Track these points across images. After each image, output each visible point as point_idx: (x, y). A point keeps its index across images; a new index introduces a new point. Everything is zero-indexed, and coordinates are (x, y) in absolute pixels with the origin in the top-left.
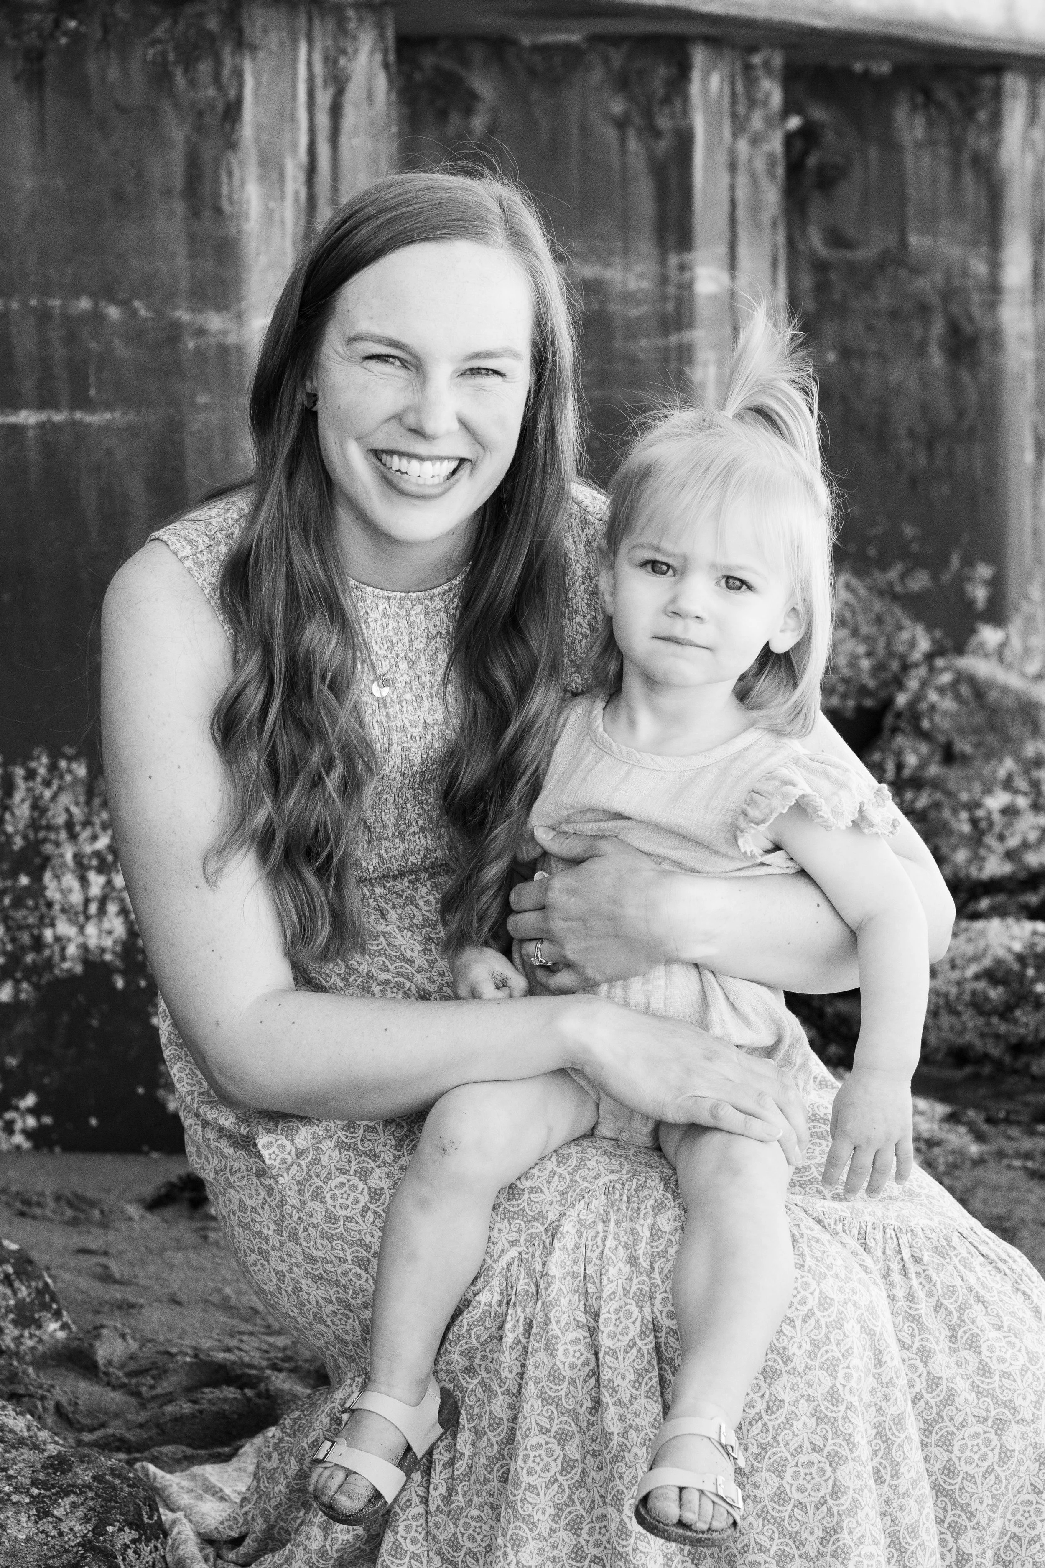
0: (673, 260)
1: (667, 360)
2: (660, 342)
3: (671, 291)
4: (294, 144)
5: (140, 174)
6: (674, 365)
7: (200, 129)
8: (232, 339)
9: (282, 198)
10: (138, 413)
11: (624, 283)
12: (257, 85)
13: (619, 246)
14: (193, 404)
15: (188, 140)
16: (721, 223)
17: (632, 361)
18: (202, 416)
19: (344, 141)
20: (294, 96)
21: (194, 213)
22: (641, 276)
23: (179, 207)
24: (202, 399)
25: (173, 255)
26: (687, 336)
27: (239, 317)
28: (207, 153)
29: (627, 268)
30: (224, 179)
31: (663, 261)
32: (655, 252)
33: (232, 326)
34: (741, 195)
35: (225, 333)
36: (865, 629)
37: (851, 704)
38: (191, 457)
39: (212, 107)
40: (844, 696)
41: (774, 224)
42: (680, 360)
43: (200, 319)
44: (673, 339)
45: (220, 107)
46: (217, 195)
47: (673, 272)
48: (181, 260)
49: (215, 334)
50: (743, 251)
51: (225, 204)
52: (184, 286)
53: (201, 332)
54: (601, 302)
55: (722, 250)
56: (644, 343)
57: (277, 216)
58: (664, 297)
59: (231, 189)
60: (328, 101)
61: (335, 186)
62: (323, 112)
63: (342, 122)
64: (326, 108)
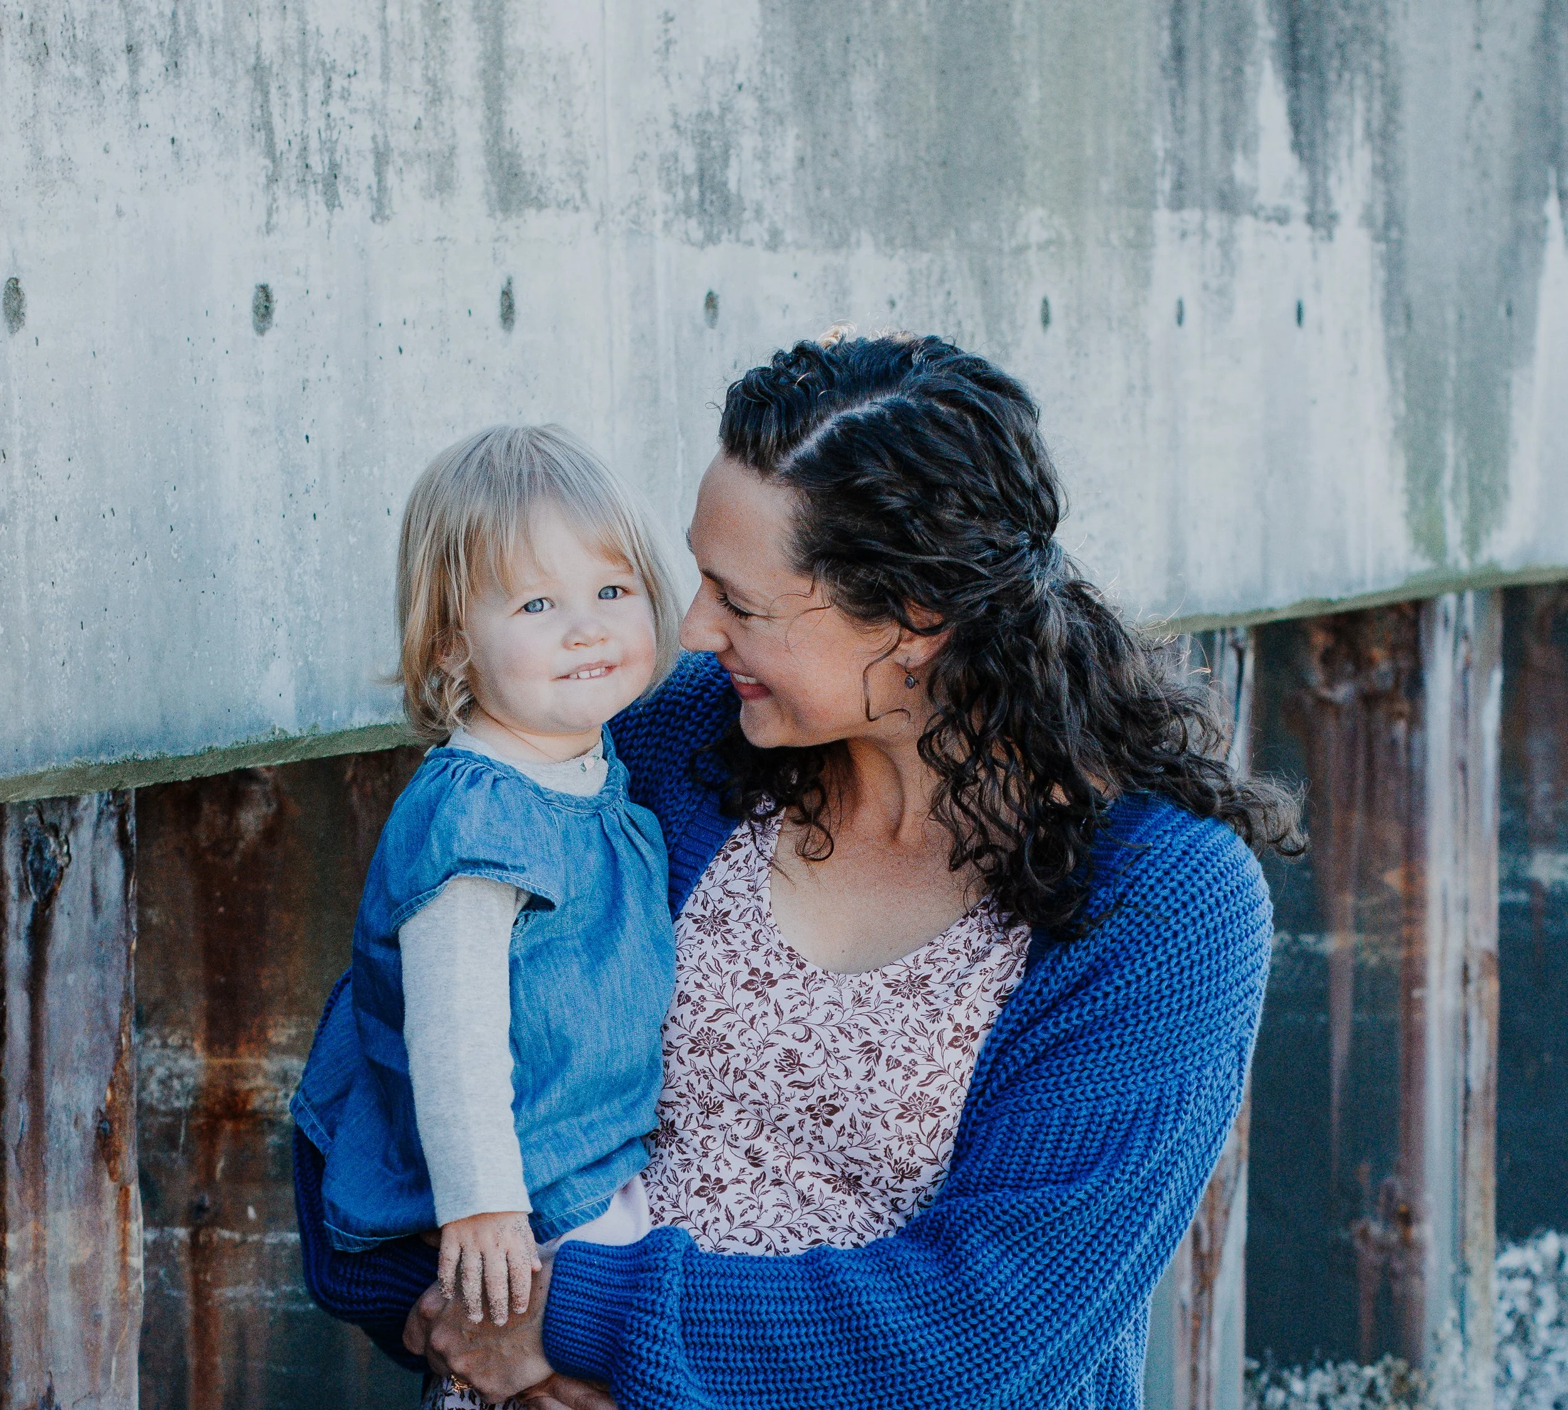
60: (27, 917)
61: (35, 1061)
62: (19, 938)
63: (49, 949)
64: (23, 931)
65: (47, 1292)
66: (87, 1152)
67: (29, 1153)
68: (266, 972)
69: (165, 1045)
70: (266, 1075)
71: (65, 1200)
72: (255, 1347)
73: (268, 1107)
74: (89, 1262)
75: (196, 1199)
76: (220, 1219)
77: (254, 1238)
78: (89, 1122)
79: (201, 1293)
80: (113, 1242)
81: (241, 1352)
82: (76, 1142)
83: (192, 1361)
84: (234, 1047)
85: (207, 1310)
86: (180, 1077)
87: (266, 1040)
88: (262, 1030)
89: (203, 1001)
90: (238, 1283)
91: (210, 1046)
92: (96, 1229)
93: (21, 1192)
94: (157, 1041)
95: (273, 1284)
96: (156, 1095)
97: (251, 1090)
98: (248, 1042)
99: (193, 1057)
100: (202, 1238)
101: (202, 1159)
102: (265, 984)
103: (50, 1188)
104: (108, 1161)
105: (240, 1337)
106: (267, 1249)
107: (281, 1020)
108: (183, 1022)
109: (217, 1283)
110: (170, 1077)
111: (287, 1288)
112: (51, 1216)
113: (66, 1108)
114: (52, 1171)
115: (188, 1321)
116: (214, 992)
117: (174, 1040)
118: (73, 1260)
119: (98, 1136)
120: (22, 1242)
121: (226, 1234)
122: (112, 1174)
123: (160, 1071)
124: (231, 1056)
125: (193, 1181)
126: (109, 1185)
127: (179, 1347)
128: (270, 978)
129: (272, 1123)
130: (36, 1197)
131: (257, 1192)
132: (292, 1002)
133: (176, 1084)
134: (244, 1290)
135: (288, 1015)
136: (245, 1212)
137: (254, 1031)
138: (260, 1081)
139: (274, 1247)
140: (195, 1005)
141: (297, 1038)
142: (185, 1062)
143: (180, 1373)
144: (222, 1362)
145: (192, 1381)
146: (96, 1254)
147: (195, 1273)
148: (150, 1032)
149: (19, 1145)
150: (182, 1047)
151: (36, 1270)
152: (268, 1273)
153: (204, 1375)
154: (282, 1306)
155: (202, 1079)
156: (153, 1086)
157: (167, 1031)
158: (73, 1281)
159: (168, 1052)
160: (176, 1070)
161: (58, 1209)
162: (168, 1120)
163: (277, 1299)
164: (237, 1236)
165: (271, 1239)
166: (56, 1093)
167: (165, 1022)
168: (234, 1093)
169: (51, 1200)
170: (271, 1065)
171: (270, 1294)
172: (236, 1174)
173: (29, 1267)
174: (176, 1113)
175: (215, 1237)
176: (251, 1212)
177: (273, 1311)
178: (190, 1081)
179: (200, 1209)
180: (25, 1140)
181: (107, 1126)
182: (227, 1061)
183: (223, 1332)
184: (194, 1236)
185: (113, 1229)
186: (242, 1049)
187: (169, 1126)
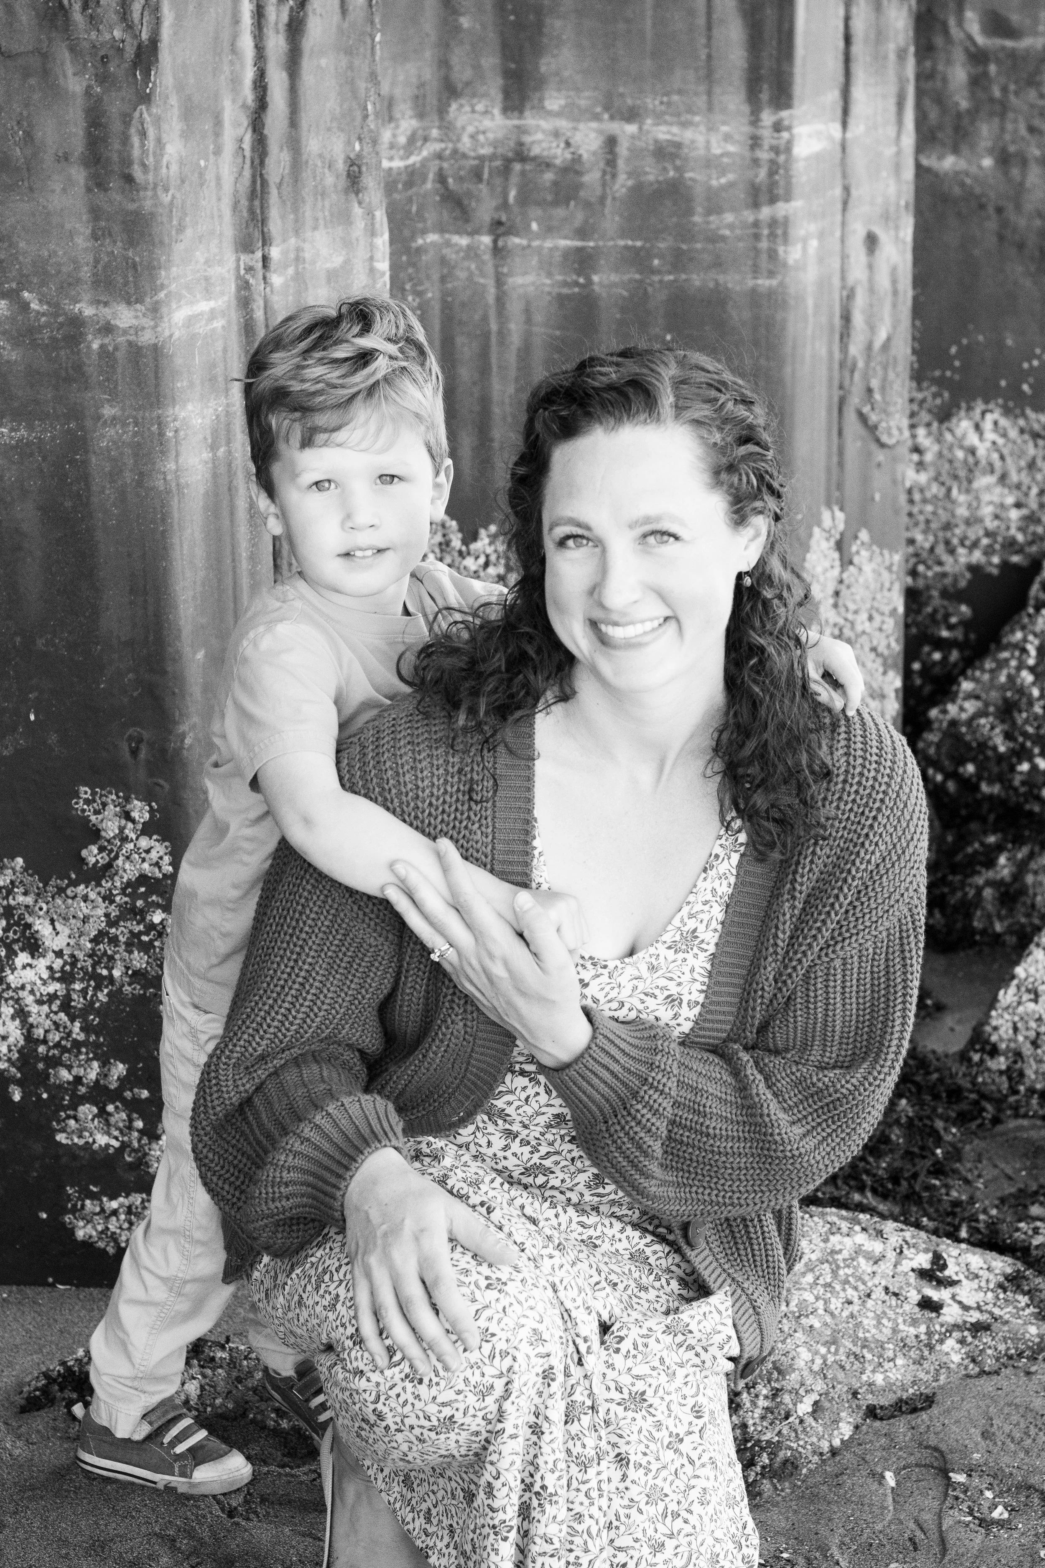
0: (767, 118)
1: (757, 237)
2: (749, 216)
3: (764, 155)
4: (235, 82)
5: (29, 136)
6: (764, 245)
7: (103, 78)
8: (146, 338)
9: (218, 152)
10: (30, 428)
11: (708, 147)
12: (179, 18)
13: (701, 101)
14: (99, 417)
15: (88, 92)
16: (833, 64)
17: (714, 238)
18: (111, 432)
19: (307, 65)
20: (236, 21)
21: (98, 183)
22: (727, 138)
23: (79, 175)
24: (108, 411)
25: (71, 235)
26: (781, 209)
27: (155, 310)
28: (115, 106)
29: (711, 128)
30: (136, 140)
31: (755, 122)
32: (746, 109)
33: (147, 322)
34: (859, 26)
35: (138, 330)
36: (1014, 477)
37: (996, 560)
38: (97, 480)
39: (120, 51)
40: (988, 551)
41: (901, 55)
42: (772, 236)
43: (106, 312)
44: (765, 212)
45: (130, 51)
46: (127, 161)
47: (766, 133)
48: (82, 242)
49: (125, 332)
50: (858, 93)
51: (137, 172)
52: (86, 273)
53: (108, 329)
54: (677, 169)
55: (833, 96)
56: (729, 217)
57: (210, 176)
58: (756, 162)
59: (144, 151)
60: (285, 17)
61: (294, 122)
62: (278, 32)
63: (304, 40)
64: (282, 27)
65: (307, 289)
66: (339, 188)
67: (290, 189)
68: (543, 61)
69: (473, 111)
70: (544, 132)
71: (321, 222)
72: (538, 318)
73: (545, 153)
74: (342, 267)
75: (496, 216)
76: (511, 231)
77: (536, 243)
78: (341, 166)
79: (500, 282)
80: (362, 253)
81: (529, 321)
82: (330, 180)
83: (494, 327)
84: (521, 112)
85: (504, 293)
86: (484, 133)
87: (543, 108)
88: (541, 100)
89: (500, 81)
90: (525, 273)
91: (506, 110)
92: (348, 244)
93: (283, 217)
94: (467, 109)
95: (549, 275)
96: (468, 145)
97: (533, 142)
98: (533, 108)
99: (493, 119)
100: (500, 243)
101: (499, 189)
102: (543, 69)
103: (308, 214)
104: (357, 194)
105: (527, 311)
106: (545, 251)
107: (555, 94)
108: (485, 95)
109: (510, 274)
110: (478, 133)
111: (559, 278)
112: (308, 234)
113: (320, 156)
114: (309, 200)
115: (491, 299)
116: (507, 74)
117: (480, 107)
118: (328, 265)
119: (349, 175)
120: (285, 253)
121: (517, 240)
122: (360, 203)
123: (470, 129)
124: (519, 118)
125: (494, 204)
126: (357, 211)
127: (485, 318)
128: (546, 65)
129: (548, 165)
130: (296, 221)
131: (539, 212)
132: (561, 82)
133: (481, 138)
134: (530, 278)
135: (559, 90)
136: (529, 226)
137: (536, 102)
138: (539, 136)
139: (551, 249)
140: (494, 85)
141: (566, 106)
142: (487, 123)
143: (486, 335)
144: (515, 328)
145: (494, 339)
146: (347, 262)
147: (496, 267)
148: (463, 101)
149: (280, 184)
150: (486, 112)
151: (297, 273)
152: (546, 267)
153: (502, 334)
154: (556, 290)
155: (500, 135)
156: (466, 139)
157: (475, 101)
158: (329, 280)
159: (476, 116)
160: (481, 128)
161: (315, 228)
162: (476, 162)
163: (553, 285)
164: (524, 242)
165: (548, 244)
166: (312, 145)
167: (474, 95)
168: (521, 144)
169: (309, 222)
170: (546, 124)
171: (548, 281)
172: (524, 200)
173: (291, 271)
174: (481, 158)
175: (509, 243)
176: (534, 226)
177: (549, 293)
178: (491, 136)
179: (499, 223)
180: (286, 179)
181: (356, 168)
182: (516, 122)
183: (515, 308)
184: (495, 242)
185: (362, 242)
186: (527, 113)
187: (477, 166)
